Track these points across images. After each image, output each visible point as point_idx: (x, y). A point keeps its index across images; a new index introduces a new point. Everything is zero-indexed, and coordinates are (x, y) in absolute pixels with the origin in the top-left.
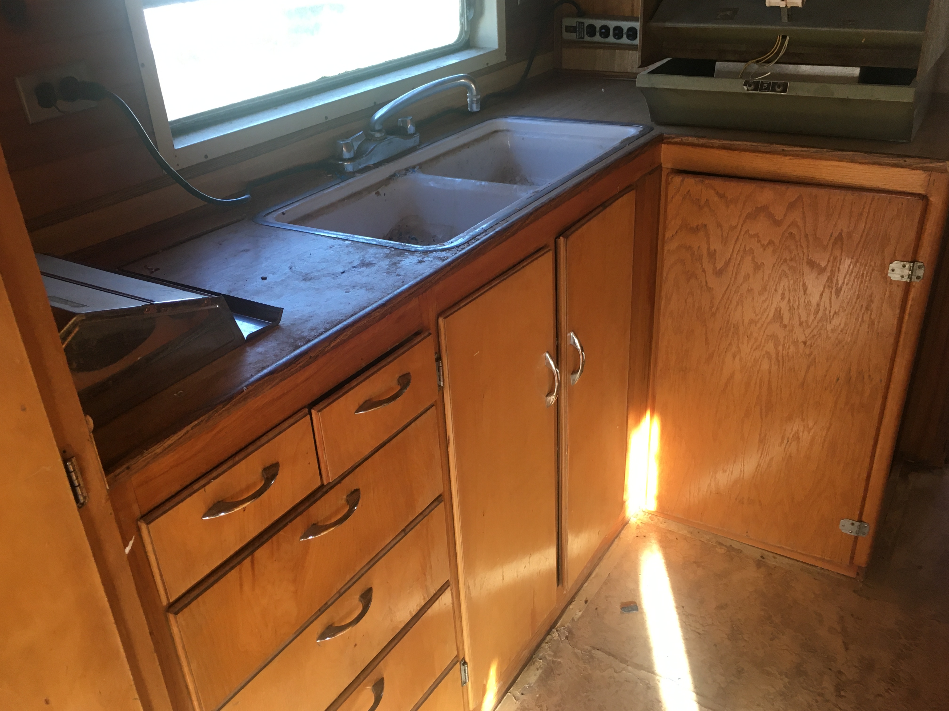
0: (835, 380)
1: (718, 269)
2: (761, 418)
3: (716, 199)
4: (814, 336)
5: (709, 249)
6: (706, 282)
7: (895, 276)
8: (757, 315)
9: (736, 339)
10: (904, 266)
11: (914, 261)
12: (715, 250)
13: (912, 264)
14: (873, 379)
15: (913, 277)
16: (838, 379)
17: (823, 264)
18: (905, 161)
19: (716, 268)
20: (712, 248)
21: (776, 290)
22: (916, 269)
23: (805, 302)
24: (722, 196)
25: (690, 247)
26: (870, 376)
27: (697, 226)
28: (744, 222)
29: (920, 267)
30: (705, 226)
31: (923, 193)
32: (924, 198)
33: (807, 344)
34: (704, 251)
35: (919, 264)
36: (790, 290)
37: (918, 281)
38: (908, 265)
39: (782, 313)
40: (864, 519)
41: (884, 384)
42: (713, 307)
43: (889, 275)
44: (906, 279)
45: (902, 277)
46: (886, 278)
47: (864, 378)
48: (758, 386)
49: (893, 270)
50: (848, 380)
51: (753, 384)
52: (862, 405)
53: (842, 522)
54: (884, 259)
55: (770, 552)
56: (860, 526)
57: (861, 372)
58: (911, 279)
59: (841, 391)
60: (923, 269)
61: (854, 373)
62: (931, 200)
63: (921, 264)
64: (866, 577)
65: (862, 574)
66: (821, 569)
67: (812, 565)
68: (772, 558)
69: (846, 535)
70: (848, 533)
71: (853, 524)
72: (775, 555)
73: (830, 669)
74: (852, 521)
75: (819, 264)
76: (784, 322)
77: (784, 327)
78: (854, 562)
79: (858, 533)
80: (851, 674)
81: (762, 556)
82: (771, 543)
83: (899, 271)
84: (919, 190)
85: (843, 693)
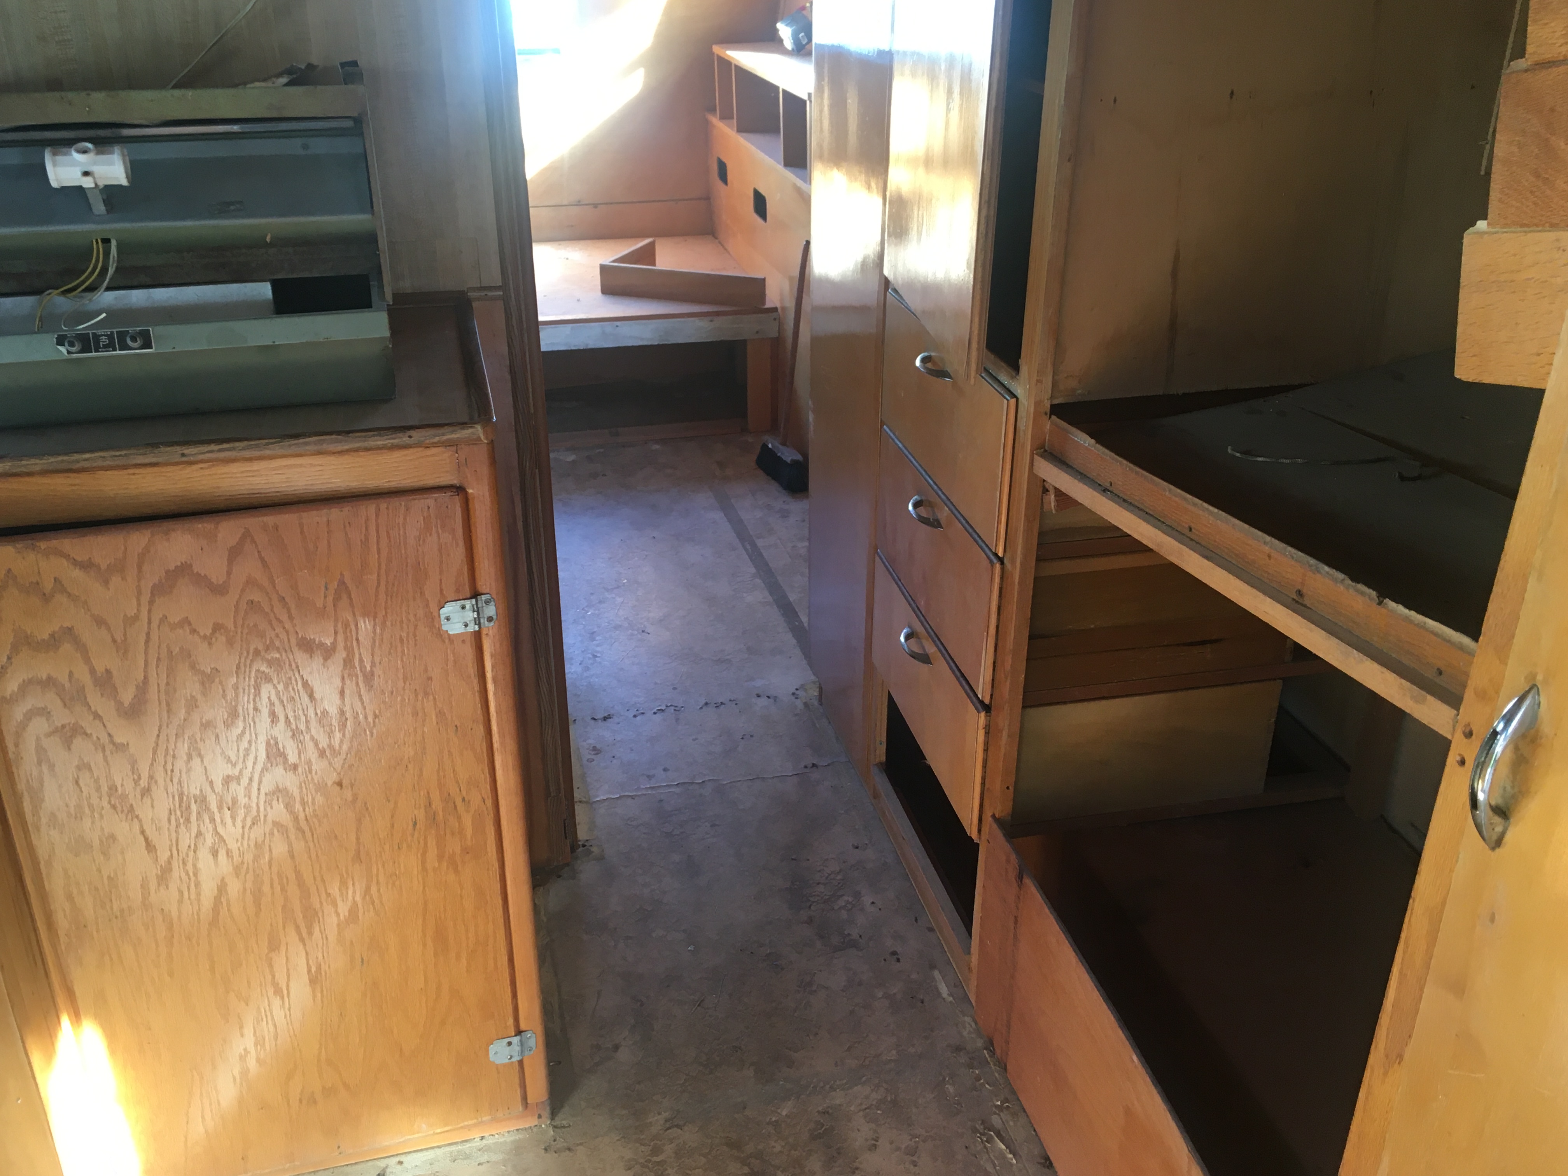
0: (411, 827)
1: (126, 704)
2: (302, 940)
3: (77, 573)
4: (351, 766)
5: (93, 671)
6: (110, 735)
7: (455, 628)
8: (234, 765)
9: (207, 820)
10: (463, 607)
11: (475, 595)
12: (108, 671)
13: (474, 601)
14: (469, 802)
15: (482, 621)
16: (415, 824)
17: (327, 640)
18: (410, 437)
19: (122, 704)
20: (100, 668)
21: (256, 709)
22: (483, 607)
23: (316, 714)
24: (87, 566)
25: (49, 678)
26: (464, 799)
27: (52, 636)
28: (151, 602)
29: (487, 602)
30: (70, 629)
31: (456, 482)
32: (459, 490)
33: (344, 785)
34: (86, 679)
35: (484, 598)
36: (282, 702)
37: (492, 624)
38: (468, 604)
39: (281, 746)
40: (523, 1026)
41: (489, 802)
42: (140, 778)
43: (444, 628)
44: (473, 628)
45: (466, 625)
46: (441, 635)
47: (455, 807)
48: (278, 888)
49: (448, 619)
50: (432, 818)
51: (266, 888)
52: (466, 851)
53: (492, 1049)
54: (427, 605)
55: (389, 1157)
56: (521, 1041)
57: (448, 799)
58: (479, 625)
59: (425, 839)
60: (492, 603)
61: (437, 805)
62: (470, 491)
63: (488, 596)
64: (553, 1115)
65: (546, 1113)
66: (482, 1138)
67: (466, 1141)
68: (399, 1167)
69: (505, 1065)
70: (507, 1061)
71: (510, 1044)
72: (402, 1158)
74: (507, 1040)
75: (320, 642)
76: (290, 760)
77: (293, 768)
78: (530, 1101)
79: (522, 1053)
81: (380, 1173)
82: (387, 1143)
83: (457, 619)
84: (445, 479)
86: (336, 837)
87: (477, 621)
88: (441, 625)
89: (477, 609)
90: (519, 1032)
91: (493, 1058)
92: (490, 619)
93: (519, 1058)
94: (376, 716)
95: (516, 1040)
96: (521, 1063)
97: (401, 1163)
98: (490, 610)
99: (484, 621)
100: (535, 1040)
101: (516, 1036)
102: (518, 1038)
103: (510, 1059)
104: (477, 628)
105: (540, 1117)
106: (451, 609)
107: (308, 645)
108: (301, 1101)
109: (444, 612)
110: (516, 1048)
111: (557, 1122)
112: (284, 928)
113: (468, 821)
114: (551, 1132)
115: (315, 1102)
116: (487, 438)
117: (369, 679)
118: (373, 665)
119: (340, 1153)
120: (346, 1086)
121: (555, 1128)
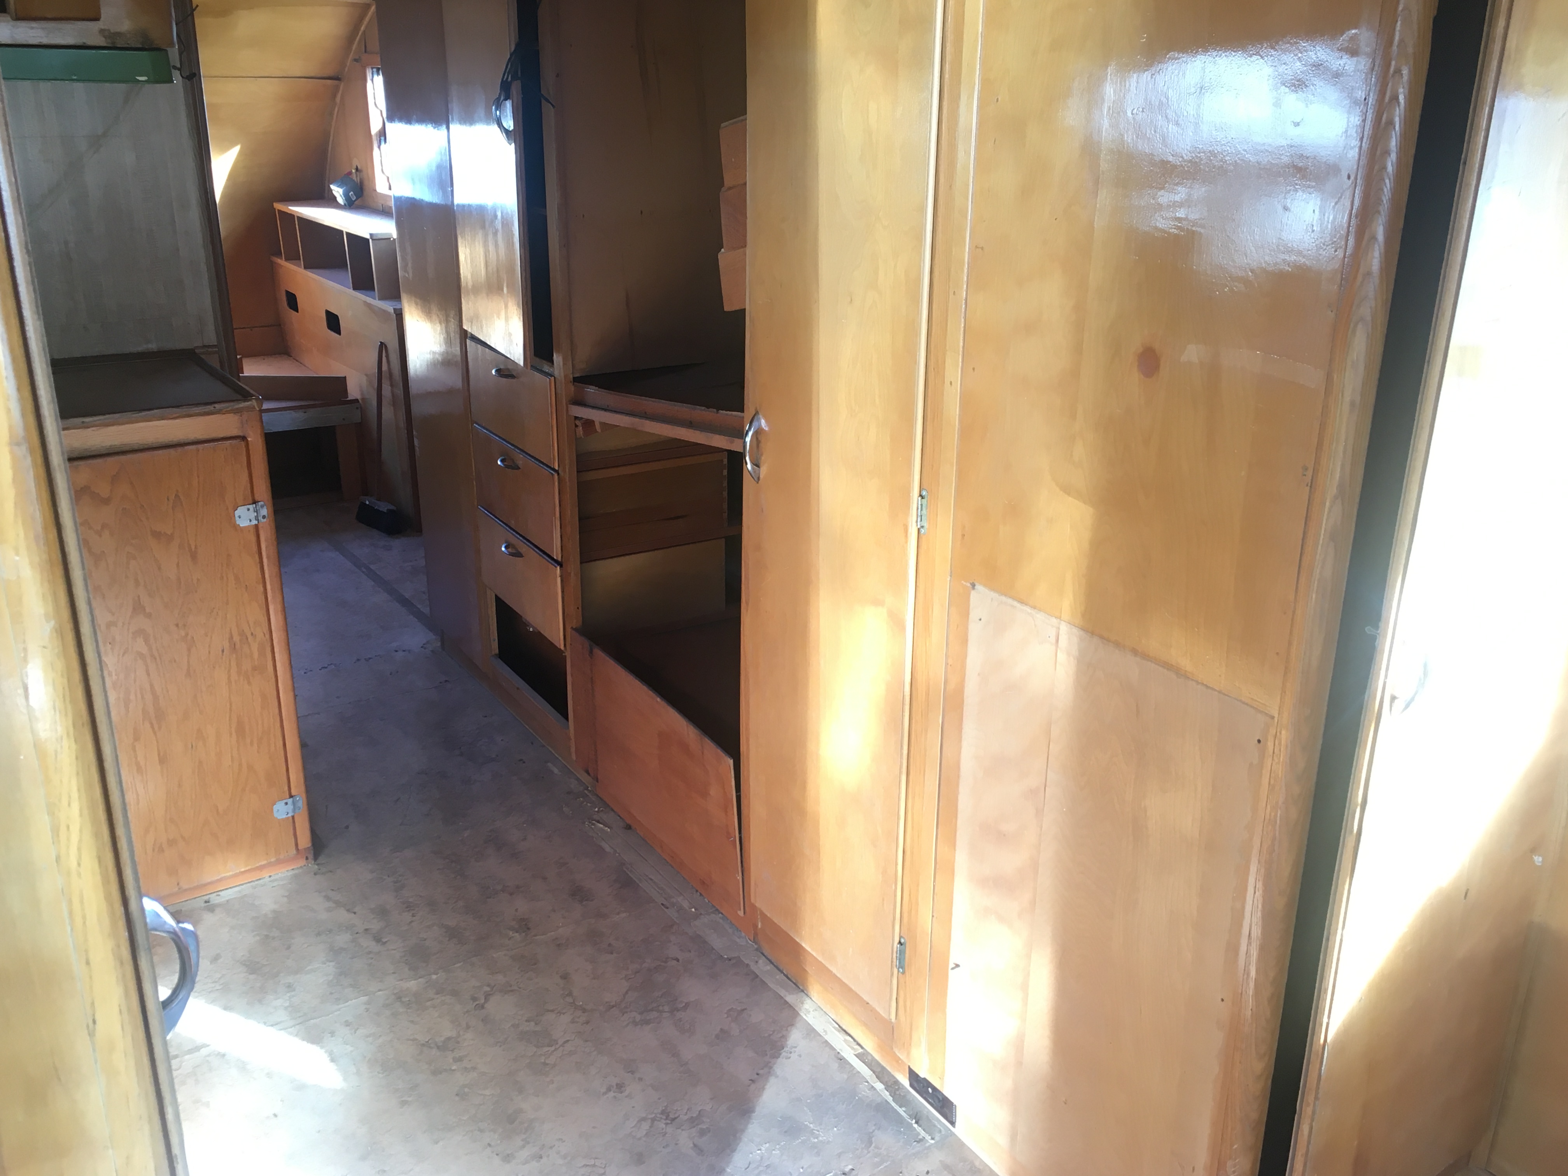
0: (221, 653)
2: (155, 733)
7: (243, 523)
8: (113, 614)
10: (248, 510)
11: (255, 502)
13: (254, 505)
14: (256, 635)
15: (259, 518)
16: (223, 651)
17: (169, 533)
18: (214, 408)
21: (126, 577)
22: (259, 509)
23: (163, 579)
26: (252, 634)
29: (262, 507)
31: (241, 434)
32: (244, 438)
33: (180, 625)
35: (260, 503)
36: (142, 572)
37: (265, 520)
38: (251, 507)
39: (141, 601)
40: (293, 793)
41: (268, 636)
43: (238, 523)
44: (254, 522)
45: (250, 521)
46: (236, 527)
47: (247, 639)
48: (139, 696)
49: (240, 517)
50: (233, 647)
51: (132, 697)
52: (254, 669)
53: (276, 808)
54: (227, 509)
55: (211, 893)
56: (293, 801)
57: (242, 634)
58: (258, 520)
59: (230, 660)
60: (265, 507)
61: (236, 638)
62: (249, 439)
63: (262, 503)
64: (316, 858)
65: (311, 856)
66: (270, 876)
67: (260, 879)
68: (218, 897)
69: (283, 820)
70: (284, 816)
71: (286, 804)
72: (218, 893)
73: (357, 933)
74: (285, 801)
75: (165, 533)
76: (148, 610)
77: (149, 616)
78: (300, 847)
79: (294, 810)
80: (376, 925)
81: (206, 902)
82: (209, 881)
83: (245, 517)
84: (235, 432)
85: (384, 940)
86: (175, 661)
87: (257, 518)
88: (235, 522)
89: (256, 511)
90: (291, 796)
91: (276, 815)
92: (264, 517)
93: (292, 814)
94: (198, 580)
95: (290, 801)
96: (293, 817)
97: (219, 895)
98: (264, 512)
99: (260, 518)
100: (301, 801)
101: (290, 798)
102: (291, 799)
103: (287, 814)
104: (256, 522)
105: (307, 858)
106: (241, 511)
107: (157, 535)
108: (154, 850)
109: (237, 513)
110: (290, 807)
111: (318, 861)
112: (143, 724)
113: (255, 647)
114: (316, 867)
115: (163, 851)
116: (258, 407)
117: (194, 556)
118: (196, 547)
119: (179, 889)
120: (183, 838)
121: (318, 865)
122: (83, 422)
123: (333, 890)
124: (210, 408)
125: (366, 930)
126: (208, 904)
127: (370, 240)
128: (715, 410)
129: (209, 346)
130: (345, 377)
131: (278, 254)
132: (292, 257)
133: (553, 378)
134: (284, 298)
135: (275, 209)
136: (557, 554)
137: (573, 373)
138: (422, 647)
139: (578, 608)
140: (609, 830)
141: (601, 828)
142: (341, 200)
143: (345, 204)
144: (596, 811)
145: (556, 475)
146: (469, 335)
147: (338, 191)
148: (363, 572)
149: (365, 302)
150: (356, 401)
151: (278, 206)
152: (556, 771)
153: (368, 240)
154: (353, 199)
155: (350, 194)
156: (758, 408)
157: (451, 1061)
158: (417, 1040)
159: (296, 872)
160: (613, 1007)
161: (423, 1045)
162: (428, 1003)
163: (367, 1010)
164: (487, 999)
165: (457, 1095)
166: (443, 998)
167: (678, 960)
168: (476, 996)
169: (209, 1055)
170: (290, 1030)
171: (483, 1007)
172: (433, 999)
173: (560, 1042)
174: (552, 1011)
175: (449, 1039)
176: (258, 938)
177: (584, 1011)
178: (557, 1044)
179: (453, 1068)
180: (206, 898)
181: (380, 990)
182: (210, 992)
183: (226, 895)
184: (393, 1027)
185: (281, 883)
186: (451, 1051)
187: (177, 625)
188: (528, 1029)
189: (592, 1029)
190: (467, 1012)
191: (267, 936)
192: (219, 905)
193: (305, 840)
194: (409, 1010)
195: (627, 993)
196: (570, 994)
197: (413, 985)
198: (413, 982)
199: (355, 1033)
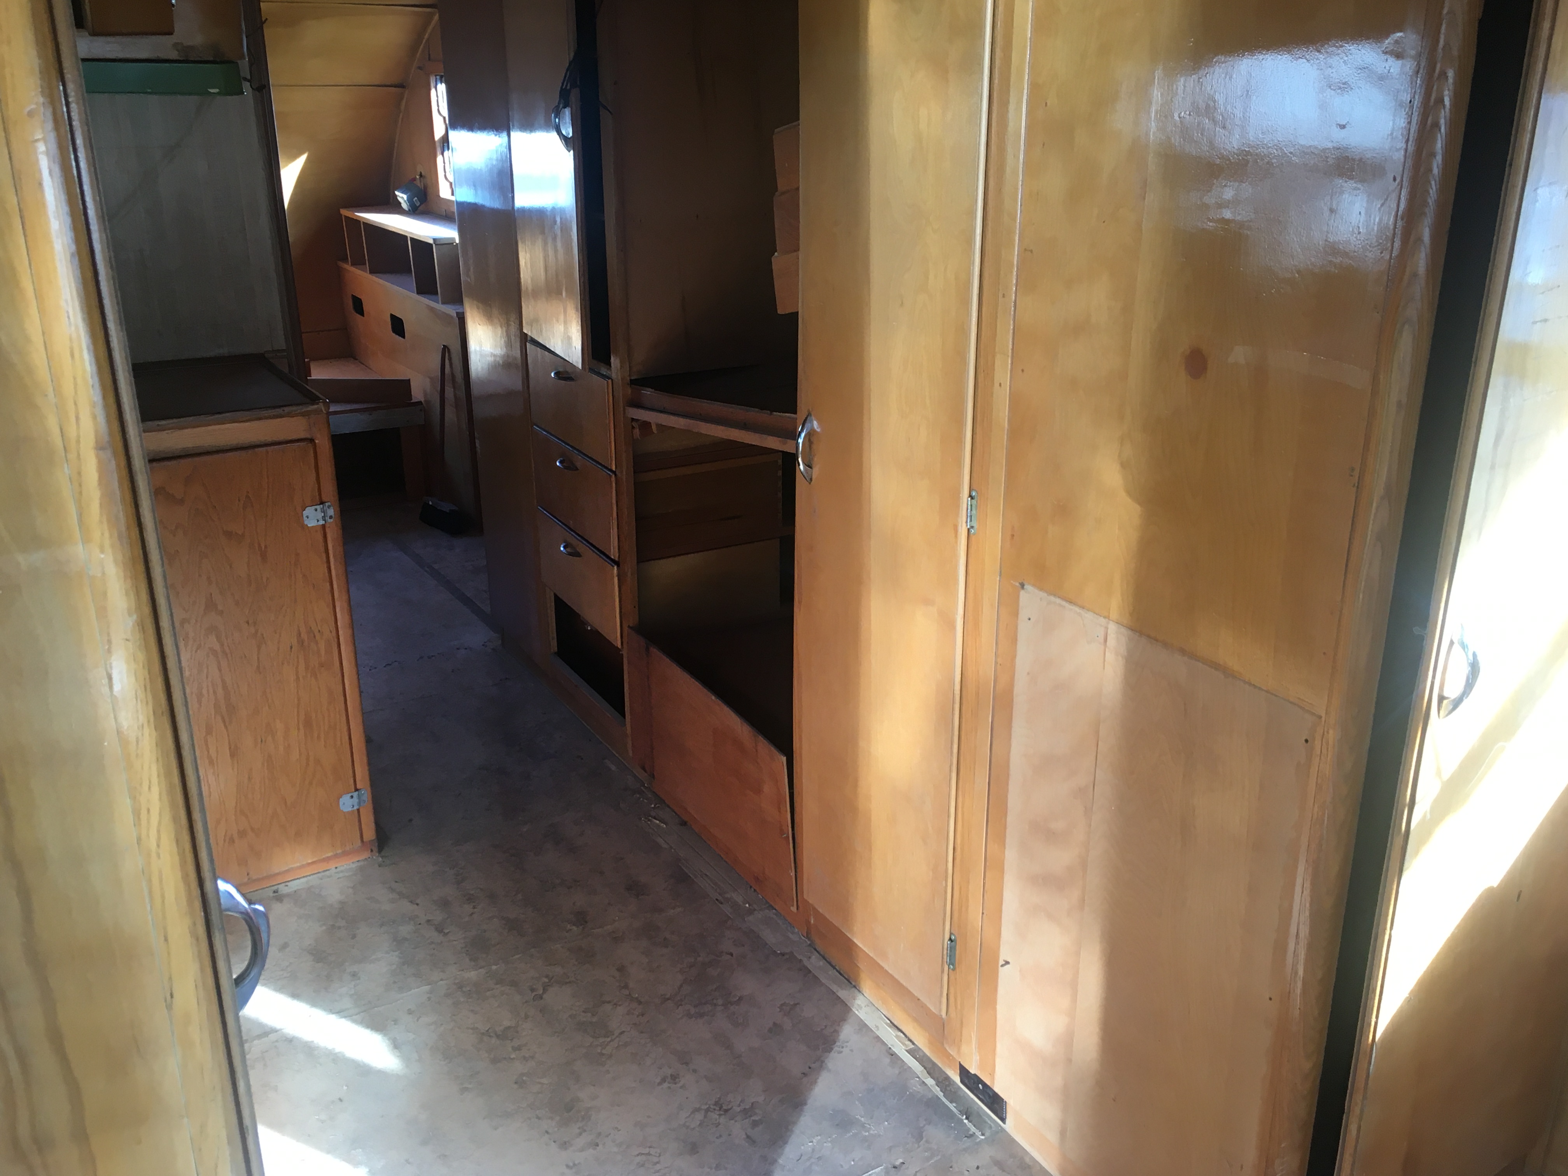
0: (289, 649)
2: (226, 727)
4: (254, 611)
7: (311, 523)
10: (316, 510)
11: (322, 503)
13: (322, 506)
14: (323, 632)
16: (291, 647)
17: (240, 533)
18: (283, 411)
21: (199, 576)
22: (326, 510)
23: (234, 578)
26: (319, 631)
29: (329, 507)
31: (309, 436)
32: (312, 440)
33: (250, 623)
35: (327, 504)
36: (214, 571)
37: (332, 520)
38: (319, 507)
39: (213, 599)
40: (358, 787)
41: (334, 632)
43: (306, 523)
44: (322, 522)
45: (318, 521)
46: (304, 527)
47: (315, 637)
48: (211, 691)
49: (307, 517)
50: (301, 642)
51: (204, 692)
52: (322, 665)
53: (341, 801)
54: (296, 509)
55: (279, 884)
56: (358, 795)
57: (310, 631)
58: (325, 520)
59: (298, 657)
60: (332, 507)
61: (304, 636)
62: (317, 441)
63: (329, 504)
64: (380, 849)
65: (375, 849)
66: (336, 868)
67: (326, 870)
68: (286, 887)
69: (348, 812)
70: (350, 809)
71: (352, 797)
72: (287, 884)
73: (420, 924)
74: (350, 795)
75: (236, 533)
76: (220, 608)
77: (221, 613)
78: (364, 840)
79: (359, 804)
80: (438, 916)
81: (274, 892)
82: (277, 871)
83: (313, 517)
84: (302, 435)
85: (446, 931)
86: (245, 657)
87: (324, 518)
88: (303, 521)
89: (323, 511)
90: (356, 790)
91: (342, 807)
92: (331, 517)
93: (358, 807)
94: (268, 579)
95: (355, 794)
96: (358, 810)
97: (287, 886)
98: (331, 512)
99: (327, 518)
100: (366, 794)
102: (357, 793)
103: (353, 808)
104: (324, 522)
105: (372, 851)
106: (309, 511)
107: (229, 535)
108: (225, 841)
109: (305, 513)
110: (355, 800)
111: (383, 854)
112: (215, 718)
113: (322, 646)
114: (381, 859)
115: (233, 842)
116: (325, 410)
117: (264, 556)
118: (266, 547)
119: (249, 879)
120: (252, 829)
121: (382, 857)
122: (158, 425)
123: (396, 882)
124: (279, 411)
125: (428, 921)
126: (276, 894)
127: (434, 245)
128: (769, 412)
129: (278, 351)
130: (409, 380)
131: (345, 259)
132: (358, 262)
133: (610, 381)
134: (350, 303)
135: (341, 215)
136: (614, 553)
137: (630, 376)
138: (483, 645)
139: (635, 607)
140: (665, 826)
141: (657, 824)
142: (405, 206)
143: (409, 210)
144: (653, 808)
145: (613, 476)
146: (529, 339)
147: (402, 197)
148: (426, 571)
149: (428, 306)
150: (420, 403)
151: (345, 212)
152: (613, 768)
153: (431, 245)
154: (418, 205)
155: (414, 200)
156: (810, 410)
157: (510, 1049)
158: (477, 1028)
159: (362, 863)
160: (668, 999)
161: (483, 1034)
162: (488, 994)
163: (429, 999)
164: (545, 990)
165: (516, 1083)
166: (503, 989)
167: (732, 955)
168: (535, 987)
169: (277, 1041)
170: (354, 1017)
171: (541, 998)
172: (493, 989)
173: (617, 1033)
174: (609, 1002)
175: (509, 1028)
176: (324, 928)
177: (640, 1003)
178: (613, 1035)
179: (512, 1057)
180: (275, 888)
181: (442, 980)
182: (278, 980)
183: (294, 886)
184: (454, 1015)
185: (347, 874)
186: (511, 1040)
187: (248, 623)
188: (585, 1019)
189: (648, 1021)
190: (526, 1002)
191: (333, 926)
192: (288, 895)
193: (370, 833)
194: (469, 1000)
195: (681, 986)
196: (626, 987)
197: (472, 975)
198: (473, 972)
199: (418, 1020)
